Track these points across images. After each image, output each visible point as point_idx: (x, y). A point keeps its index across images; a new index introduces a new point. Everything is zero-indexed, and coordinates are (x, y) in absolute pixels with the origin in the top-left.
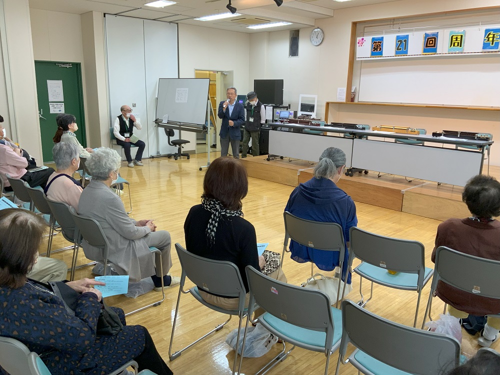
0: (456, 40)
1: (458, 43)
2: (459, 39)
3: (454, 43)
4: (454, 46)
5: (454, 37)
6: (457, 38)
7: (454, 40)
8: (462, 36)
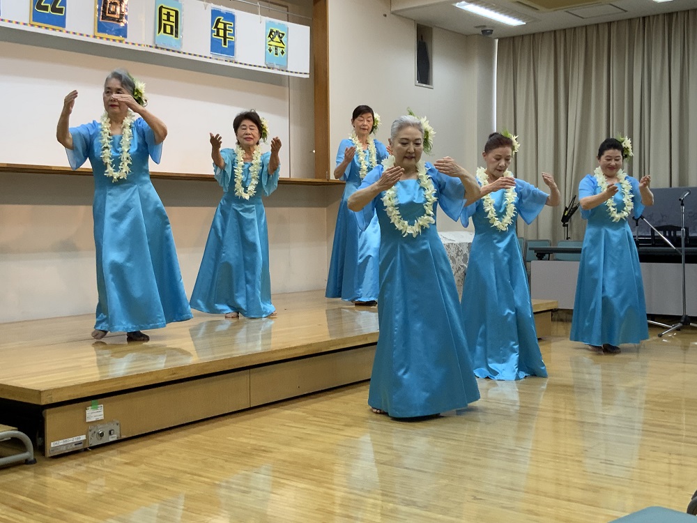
0: (168, 20)
1: (172, 26)
2: (173, 19)
3: (165, 25)
4: (165, 32)
5: (164, 11)
6: (168, 15)
7: (164, 17)
8: (177, 12)
